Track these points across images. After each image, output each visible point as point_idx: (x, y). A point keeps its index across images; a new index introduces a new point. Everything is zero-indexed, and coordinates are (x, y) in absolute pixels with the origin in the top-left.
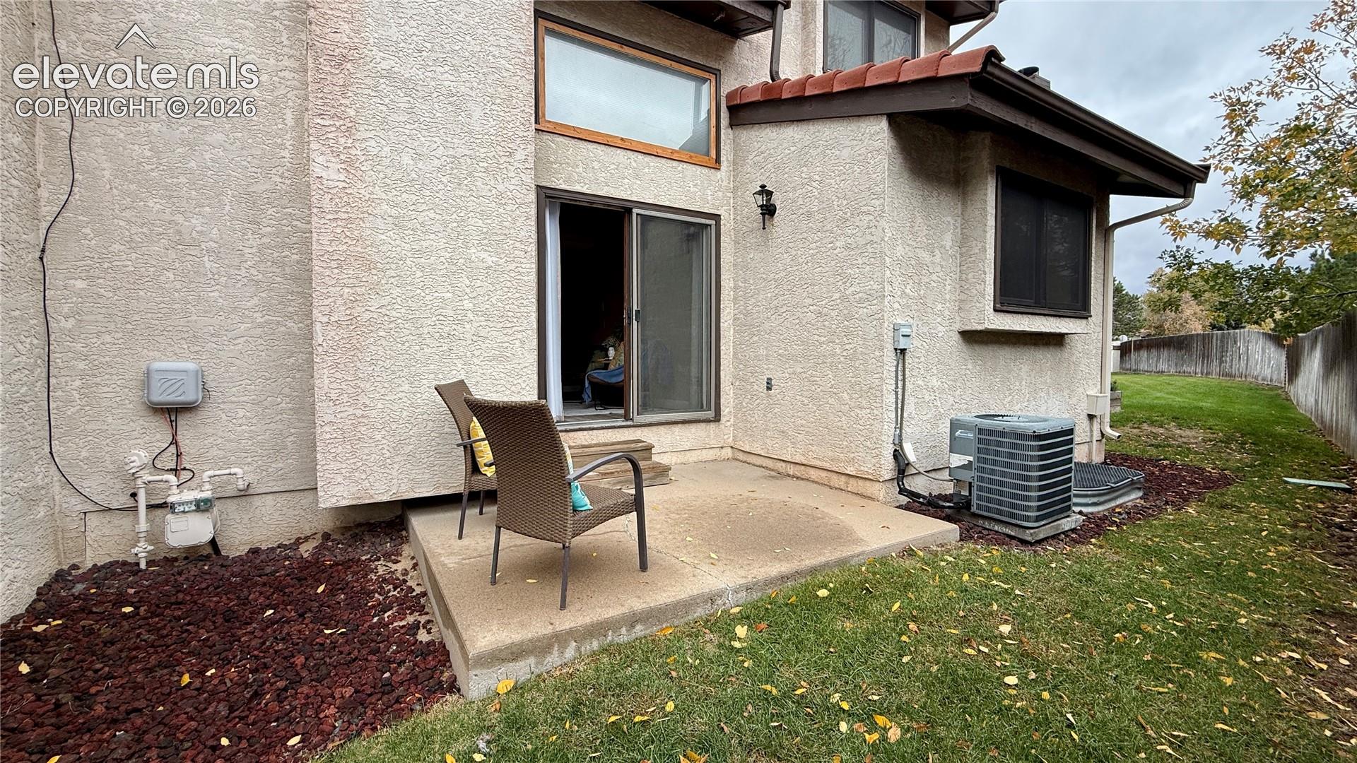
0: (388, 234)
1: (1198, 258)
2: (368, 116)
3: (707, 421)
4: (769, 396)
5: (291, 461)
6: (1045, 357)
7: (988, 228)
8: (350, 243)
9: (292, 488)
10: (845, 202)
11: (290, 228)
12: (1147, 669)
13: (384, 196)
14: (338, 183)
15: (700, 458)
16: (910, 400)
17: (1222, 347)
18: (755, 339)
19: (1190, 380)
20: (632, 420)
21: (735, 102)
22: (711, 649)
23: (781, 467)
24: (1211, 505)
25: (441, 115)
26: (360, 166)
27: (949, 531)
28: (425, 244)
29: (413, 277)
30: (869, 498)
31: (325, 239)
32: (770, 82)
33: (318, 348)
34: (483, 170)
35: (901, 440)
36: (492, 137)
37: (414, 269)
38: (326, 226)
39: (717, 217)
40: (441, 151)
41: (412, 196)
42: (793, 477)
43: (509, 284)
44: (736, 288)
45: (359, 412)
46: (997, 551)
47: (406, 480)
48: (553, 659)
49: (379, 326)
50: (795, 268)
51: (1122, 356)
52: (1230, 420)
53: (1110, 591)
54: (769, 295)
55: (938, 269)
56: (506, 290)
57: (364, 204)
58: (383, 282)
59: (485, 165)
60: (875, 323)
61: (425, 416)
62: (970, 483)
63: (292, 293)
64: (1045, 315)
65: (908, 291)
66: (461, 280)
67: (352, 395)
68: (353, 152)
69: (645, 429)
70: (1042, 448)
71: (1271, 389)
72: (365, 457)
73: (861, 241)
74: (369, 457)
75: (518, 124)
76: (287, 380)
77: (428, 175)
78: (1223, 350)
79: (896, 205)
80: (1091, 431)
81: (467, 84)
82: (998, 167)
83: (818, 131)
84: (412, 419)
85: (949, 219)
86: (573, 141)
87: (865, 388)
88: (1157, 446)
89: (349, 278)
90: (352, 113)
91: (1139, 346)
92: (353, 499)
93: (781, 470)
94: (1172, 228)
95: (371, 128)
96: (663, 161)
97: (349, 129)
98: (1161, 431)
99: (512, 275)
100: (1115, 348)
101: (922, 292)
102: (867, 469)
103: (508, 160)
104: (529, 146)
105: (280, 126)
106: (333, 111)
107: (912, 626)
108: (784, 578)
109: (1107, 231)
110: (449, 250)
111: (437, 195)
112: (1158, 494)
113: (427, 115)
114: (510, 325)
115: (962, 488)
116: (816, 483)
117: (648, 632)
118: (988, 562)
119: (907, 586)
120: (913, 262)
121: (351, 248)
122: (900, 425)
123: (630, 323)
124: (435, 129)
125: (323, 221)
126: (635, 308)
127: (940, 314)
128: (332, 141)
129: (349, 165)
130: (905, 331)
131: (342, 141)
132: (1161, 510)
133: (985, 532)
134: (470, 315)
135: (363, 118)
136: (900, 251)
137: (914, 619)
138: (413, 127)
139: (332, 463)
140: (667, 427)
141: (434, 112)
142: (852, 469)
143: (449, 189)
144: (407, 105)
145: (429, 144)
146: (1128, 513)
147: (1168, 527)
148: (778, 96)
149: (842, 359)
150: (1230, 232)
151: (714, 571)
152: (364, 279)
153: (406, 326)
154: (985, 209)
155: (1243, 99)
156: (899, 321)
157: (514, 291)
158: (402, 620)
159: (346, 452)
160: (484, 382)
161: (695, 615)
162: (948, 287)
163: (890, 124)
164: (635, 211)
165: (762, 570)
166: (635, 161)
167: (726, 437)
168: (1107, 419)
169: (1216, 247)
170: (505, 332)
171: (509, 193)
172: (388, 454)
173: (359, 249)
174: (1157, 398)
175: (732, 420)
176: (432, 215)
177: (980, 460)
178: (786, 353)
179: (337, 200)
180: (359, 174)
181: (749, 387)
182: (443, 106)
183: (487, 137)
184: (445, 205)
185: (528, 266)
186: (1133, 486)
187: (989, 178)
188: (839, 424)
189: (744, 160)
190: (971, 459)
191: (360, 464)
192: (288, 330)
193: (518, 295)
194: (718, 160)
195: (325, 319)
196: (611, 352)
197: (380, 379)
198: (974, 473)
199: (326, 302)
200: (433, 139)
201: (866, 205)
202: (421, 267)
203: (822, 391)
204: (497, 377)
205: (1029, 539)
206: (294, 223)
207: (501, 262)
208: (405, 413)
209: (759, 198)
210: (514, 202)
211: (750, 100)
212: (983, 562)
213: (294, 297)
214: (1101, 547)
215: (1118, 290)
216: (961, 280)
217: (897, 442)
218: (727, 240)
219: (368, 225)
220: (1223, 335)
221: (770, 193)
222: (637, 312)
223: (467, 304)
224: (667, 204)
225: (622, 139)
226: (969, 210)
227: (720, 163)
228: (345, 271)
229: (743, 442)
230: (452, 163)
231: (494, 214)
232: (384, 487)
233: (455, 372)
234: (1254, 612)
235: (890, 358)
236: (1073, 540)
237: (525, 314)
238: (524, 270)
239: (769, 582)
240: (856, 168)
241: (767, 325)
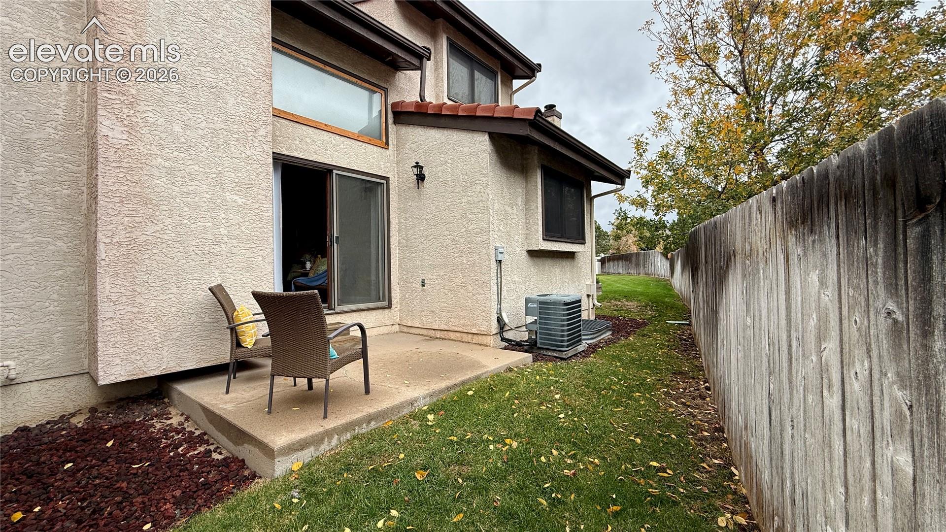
0: (162, 180)
1: (630, 215)
2: (147, 95)
3: (383, 308)
4: (423, 290)
5: (58, 353)
6: (566, 263)
7: (538, 196)
8: (130, 184)
9: (57, 375)
10: (466, 177)
11: (61, 169)
12: (613, 403)
13: (159, 153)
14: (121, 141)
15: (379, 333)
16: (504, 289)
17: (644, 259)
18: (413, 255)
19: (632, 277)
20: (334, 309)
21: (398, 110)
22: (416, 428)
23: (432, 333)
24: (639, 335)
25: (204, 100)
26: (140, 130)
27: (527, 357)
28: (191, 188)
29: (181, 211)
30: (485, 345)
31: (109, 181)
32: (420, 101)
33: (101, 262)
34: (235, 140)
35: (501, 311)
36: (242, 119)
37: (182, 205)
38: (111, 172)
39: (387, 179)
40: (204, 124)
41: (182, 154)
42: (440, 338)
43: (254, 218)
44: (400, 223)
45: (135, 310)
46: (550, 365)
47: (174, 358)
48: (325, 447)
49: (153, 245)
50: (438, 213)
51: (602, 264)
52: (648, 296)
53: (599, 375)
54: (422, 228)
55: (515, 217)
56: (252, 221)
57: (142, 157)
58: (157, 214)
59: (237, 136)
60: (485, 246)
61: (190, 311)
62: (536, 331)
63: (63, 220)
64: (566, 242)
65: (501, 228)
66: (218, 214)
67: (130, 297)
68: (134, 119)
69: (343, 315)
70: (568, 309)
71: (665, 281)
72: (140, 343)
73: (476, 200)
74: (143, 343)
75: (261, 111)
76: (56, 288)
77: (194, 141)
78: (645, 262)
79: (494, 181)
80: (589, 303)
81: (224, 81)
82: (542, 165)
83: (450, 135)
84: (179, 313)
85: (520, 190)
86: (292, 123)
87: (481, 283)
88: (617, 310)
89: (129, 210)
90: (134, 92)
91: (610, 259)
92: (131, 375)
93: (433, 335)
94: (618, 197)
95: (149, 104)
96: (353, 141)
97: (131, 103)
98: (619, 303)
99: (257, 212)
100: (598, 260)
101: (508, 229)
102: (483, 329)
103: (254, 134)
104: (268, 126)
105: (55, 90)
106: (118, 89)
107: (516, 401)
108: (449, 388)
109: (591, 199)
110: (209, 193)
111: (201, 154)
112: (618, 332)
113: (193, 99)
114: (255, 246)
115: (532, 334)
116: (454, 340)
117: (378, 425)
118: (547, 370)
119: (511, 385)
120: (503, 212)
121: (132, 189)
122: (500, 303)
123: (332, 245)
124: (199, 109)
125: (108, 168)
126: (335, 235)
127: (517, 241)
128: (117, 110)
129: (131, 129)
130: (501, 250)
131: (126, 111)
132: (619, 339)
133: (544, 357)
134: (225, 238)
135: (143, 96)
136: (496, 206)
137: (517, 398)
138: (182, 106)
139: (112, 349)
140: (358, 313)
141: (199, 97)
142: (475, 330)
143: (210, 151)
144: (178, 91)
145: (194, 119)
146: (606, 342)
147: (622, 346)
148: (426, 111)
149: (467, 266)
150: (642, 203)
151: (409, 389)
152: (141, 211)
153: (176, 246)
154: (536, 186)
155: (641, 140)
156: (498, 245)
157: (258, 223)
158: (194, 450)
159: (124, 340)
160: (235, 285)
161: (403, 413)
162: (520, 227)
163: (490, 138)
164: (335, 172)
165: (437, 385)
166: (334, 140)
167: (395, 318)
168: (595, 297)
169: (637, 210)
170: (251, 251)
171: (254, 157)
172: (159, 340)
173: (138, 189)
174: (618, 287)
175: (399, 307)
176: (197, 168)
177: (540, 318)
178: (434, 263)
179: (120, 153)
180: (139, 135)
181: (410, 285)
182: (206, 94)
183: (238, 118)
184: (207, 161)
185: (267, 206)
186: (607, 329)
187: (538, 170)
188: (467, 304)
189: (404, 145)
190: (536, 318)
191: (136, 348)
192: (57, 249)
193: (260, 225)
194: (387, 143)
195: (108, 240)
196: (308, 265)
197: (153, 284)
198: (538, 326)
199: (109, 228)
200: (198, 116)
201: (478, 180)
202: (188, 205)
203: (456, 285)
204: (245, 281)
205: (564, 357)
206: (66, 165)
207: (248, 202)
208: (174, 309)
209: (415, 169)
210: (258, 163)
211: (407, 110)
212: (545, 370)
213: (64, 223)
214: (595, 358)
215: (598, 228)
216: (526, 223)
217: (498, 312)
218: (394, 193)
219: (145, 172)
220: (644, 253)
221: (421, 167)
222: (337, 238)
223: (223, 231)
224: (356, 168)
225: (326, 125)
226: (529, 186)
227: (388, 145)
228: (126, 205)
229: (407, 320)
230: (213, 133)
231: (243, 170)
232: (156, 364)
233: (213, 278)
234: (653, 376)
235: (494, 265)
236: (584, 356)
237: (266, 239)
238: (265, 209)
239: (441, 391)
240: (472, 159)
241: (421, 247)
